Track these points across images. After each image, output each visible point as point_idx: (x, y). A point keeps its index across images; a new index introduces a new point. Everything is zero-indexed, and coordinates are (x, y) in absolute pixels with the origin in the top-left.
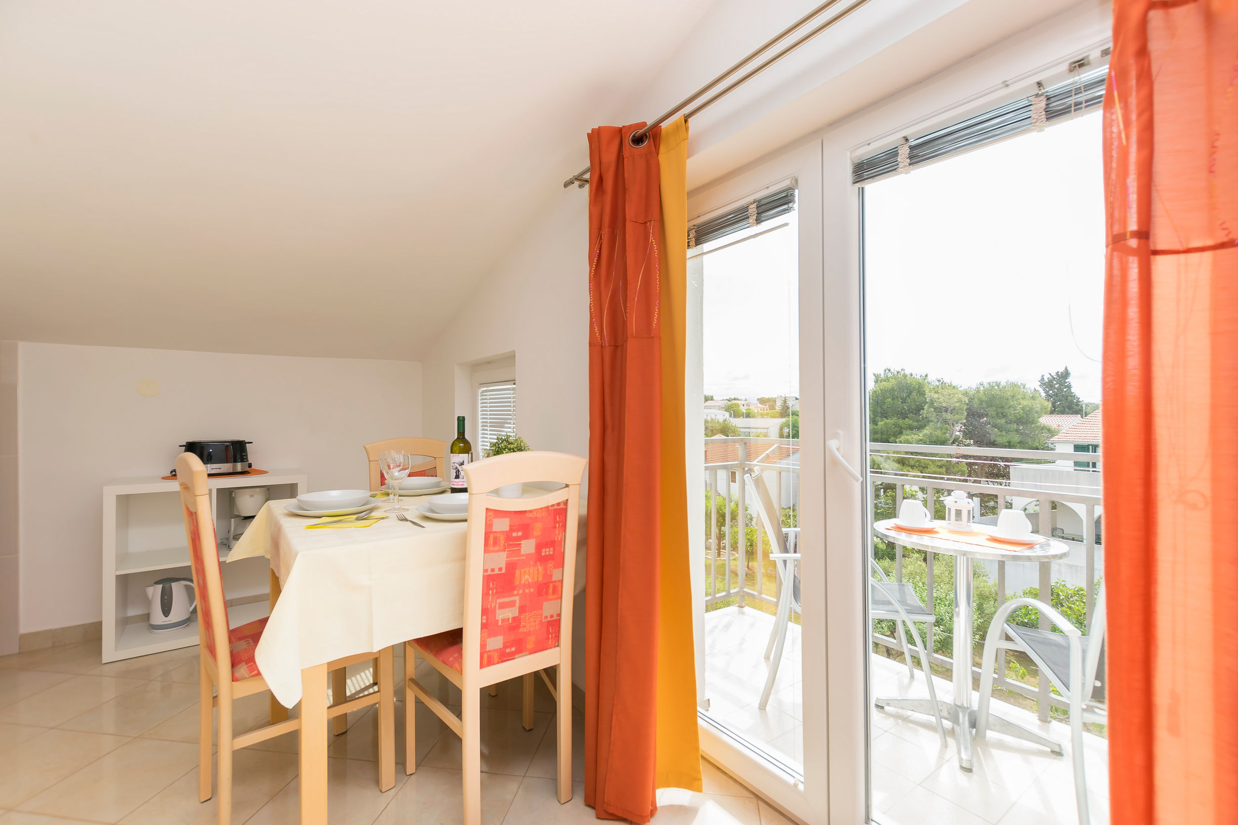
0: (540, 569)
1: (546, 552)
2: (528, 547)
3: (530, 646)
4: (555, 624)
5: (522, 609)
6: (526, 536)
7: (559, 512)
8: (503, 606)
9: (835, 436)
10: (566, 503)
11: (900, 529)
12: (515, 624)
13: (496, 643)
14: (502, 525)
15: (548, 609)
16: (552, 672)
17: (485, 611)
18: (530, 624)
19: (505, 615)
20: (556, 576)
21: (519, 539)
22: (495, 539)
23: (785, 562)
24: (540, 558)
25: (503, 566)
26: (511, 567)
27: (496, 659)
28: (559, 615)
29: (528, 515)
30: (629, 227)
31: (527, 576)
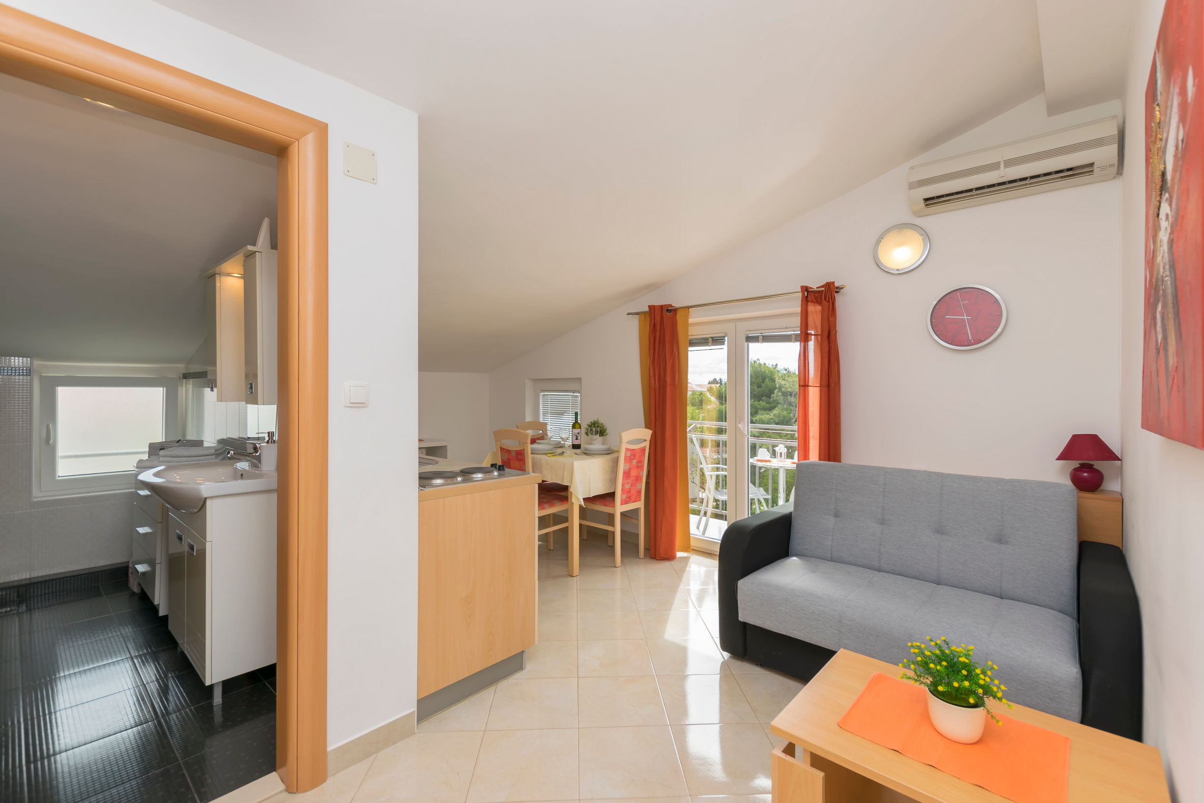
0: (637, 470)
1: (639, 464)
2: (634, 462)
3: (633, 499)
4: (639, 492)
5: (632, 485)
6: (634, 459)
7: (643, 450)
8: (627, 483)
9: (740, 423)
10: (645, 447)
11: (758, 461)
12: (629, 491)
13: (624, 497)
14: (629, 454)
15: (638, 487)
16: (636, 510)
17: (623, 485)
18: (633, 492)
19: (627, 486)
20: (641, 475)
21: (633, 459)
22: (627, 459)
23: (711, 476)
24: (638, 467)
25: (628, 468)
26: (630, 469)
27: (624, 503)
28: (641, 489)
29: (636, 451)
30: (666, 344)
31: (634, 473)
